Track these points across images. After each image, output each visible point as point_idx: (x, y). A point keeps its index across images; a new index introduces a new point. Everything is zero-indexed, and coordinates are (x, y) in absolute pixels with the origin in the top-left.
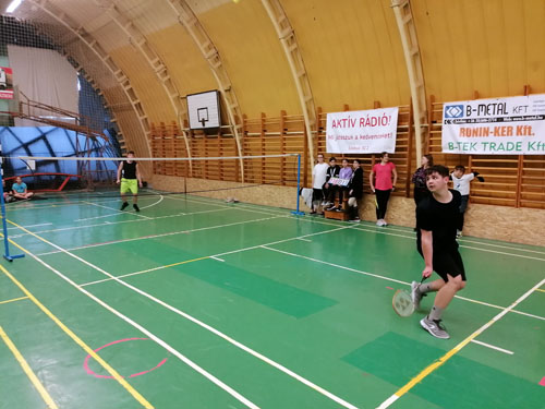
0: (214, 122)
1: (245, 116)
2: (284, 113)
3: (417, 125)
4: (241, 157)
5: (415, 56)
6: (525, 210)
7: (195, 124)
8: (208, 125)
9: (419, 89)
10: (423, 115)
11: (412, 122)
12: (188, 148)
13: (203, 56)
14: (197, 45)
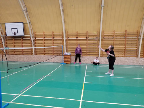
0: (21, 33)
1: (35, 33)
3: (100, 38)
4: (33, 48)
7: (9, 34)
8: (17, 35)
12: (3, 43)
13: (22, 9)
14: (20, 5)
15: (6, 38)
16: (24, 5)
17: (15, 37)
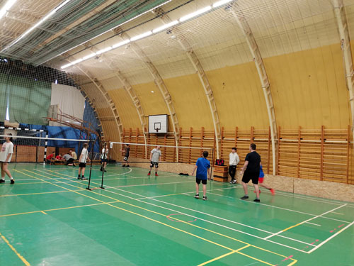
0: (163, 130)
1: (181, 128)
2: (203, 128)
3: (273, 139)
5: (271, 109)
6: (325, 182)
7: (152, 130)
8: (159, 131)
9: (273, 123)
10: (275, 135)
11: (270, 138)
13: (163, 98)
14: (161, 93)
15: (149, 135)
16: (166, 92)
17: (158, 135)
